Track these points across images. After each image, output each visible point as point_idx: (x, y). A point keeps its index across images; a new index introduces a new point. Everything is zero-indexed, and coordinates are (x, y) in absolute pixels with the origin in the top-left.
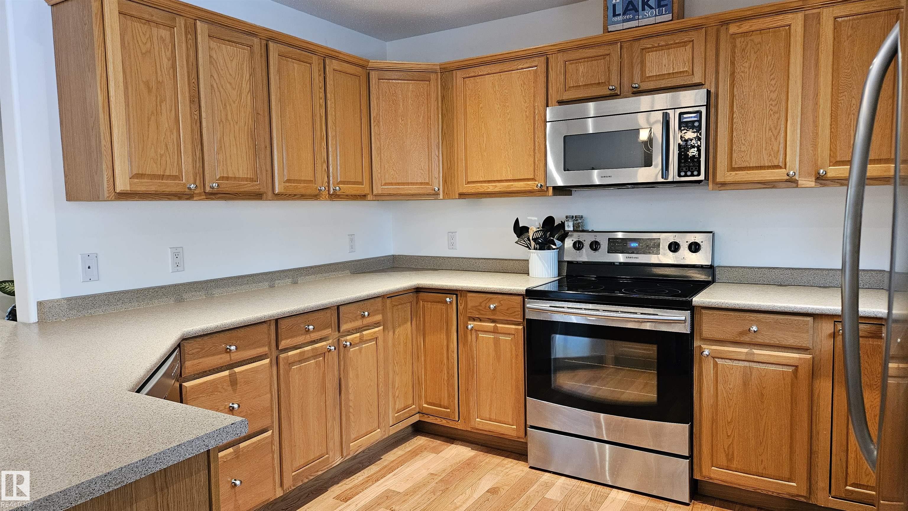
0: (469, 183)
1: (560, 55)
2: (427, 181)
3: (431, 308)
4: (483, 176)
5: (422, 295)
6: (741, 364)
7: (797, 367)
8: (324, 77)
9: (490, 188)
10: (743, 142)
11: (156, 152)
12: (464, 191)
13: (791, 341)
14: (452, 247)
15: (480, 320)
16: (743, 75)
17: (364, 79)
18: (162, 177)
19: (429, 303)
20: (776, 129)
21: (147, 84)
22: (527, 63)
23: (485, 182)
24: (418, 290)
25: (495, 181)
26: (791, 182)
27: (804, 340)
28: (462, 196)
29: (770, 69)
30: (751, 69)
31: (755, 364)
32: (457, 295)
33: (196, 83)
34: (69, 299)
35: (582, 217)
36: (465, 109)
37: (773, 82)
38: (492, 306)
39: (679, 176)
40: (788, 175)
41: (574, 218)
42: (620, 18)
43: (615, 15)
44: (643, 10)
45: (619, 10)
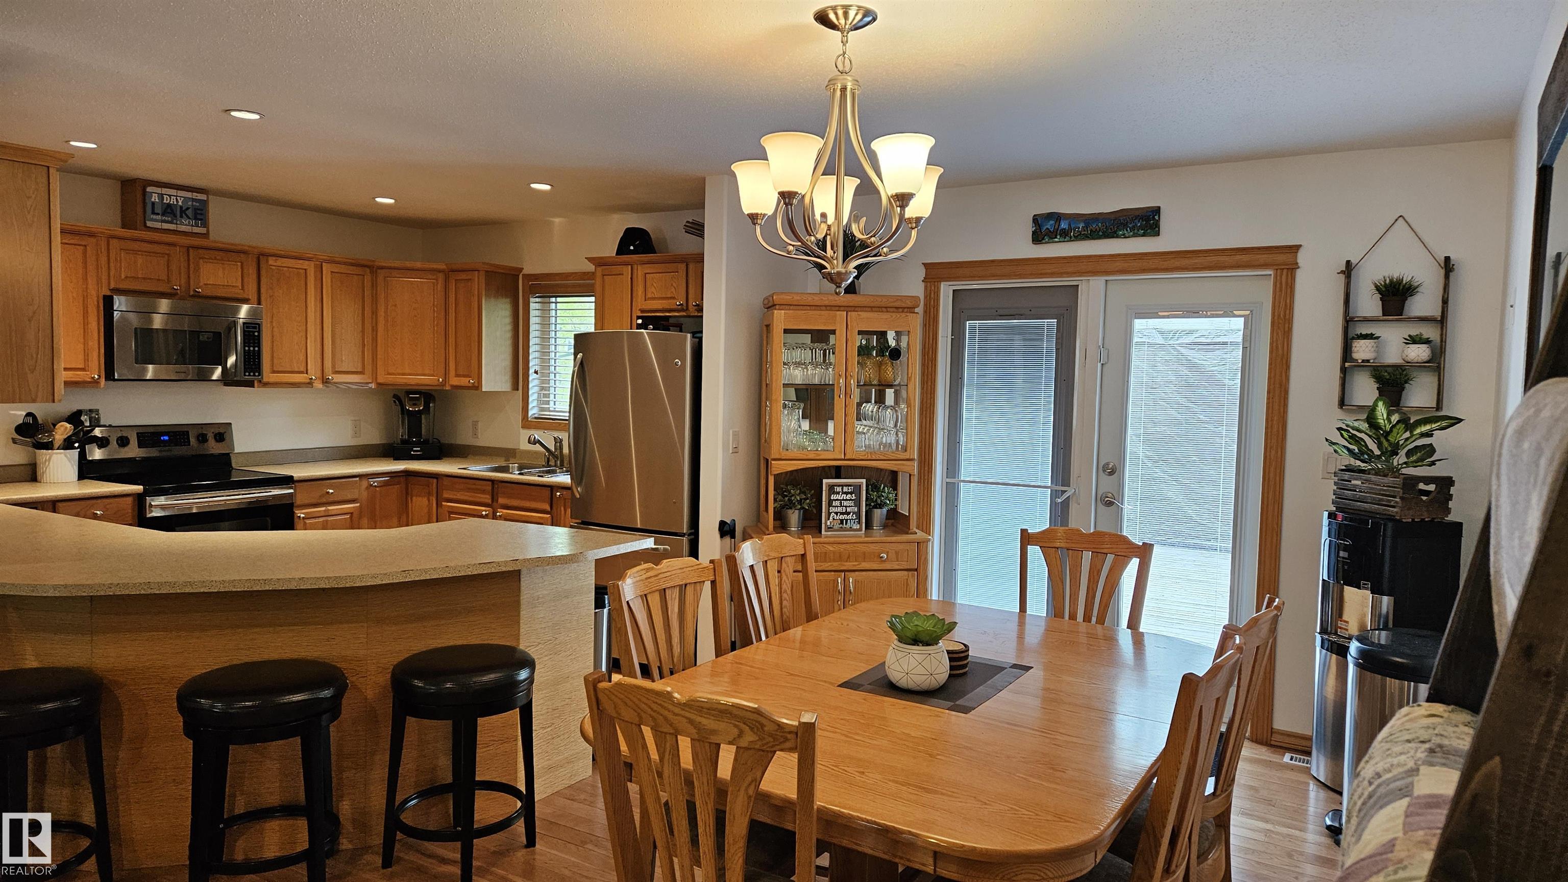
1: (115, 241)
6: (321, 520)
7: (352, 513)
10: (281, 349)
13: (349, 497)
16: (278, 299)
20: (300, 343)
27: (355, 493)
29: (295, 299)
30: (284, 296)
31: (329, 517)
35: (97, 411)
38: (98, 512)
39: (245, 375)
40: (307, 379)
41: (88, 412)
42: (159, 217)
43: (153, 213)
44: (181, 217)
45: (158, 209)
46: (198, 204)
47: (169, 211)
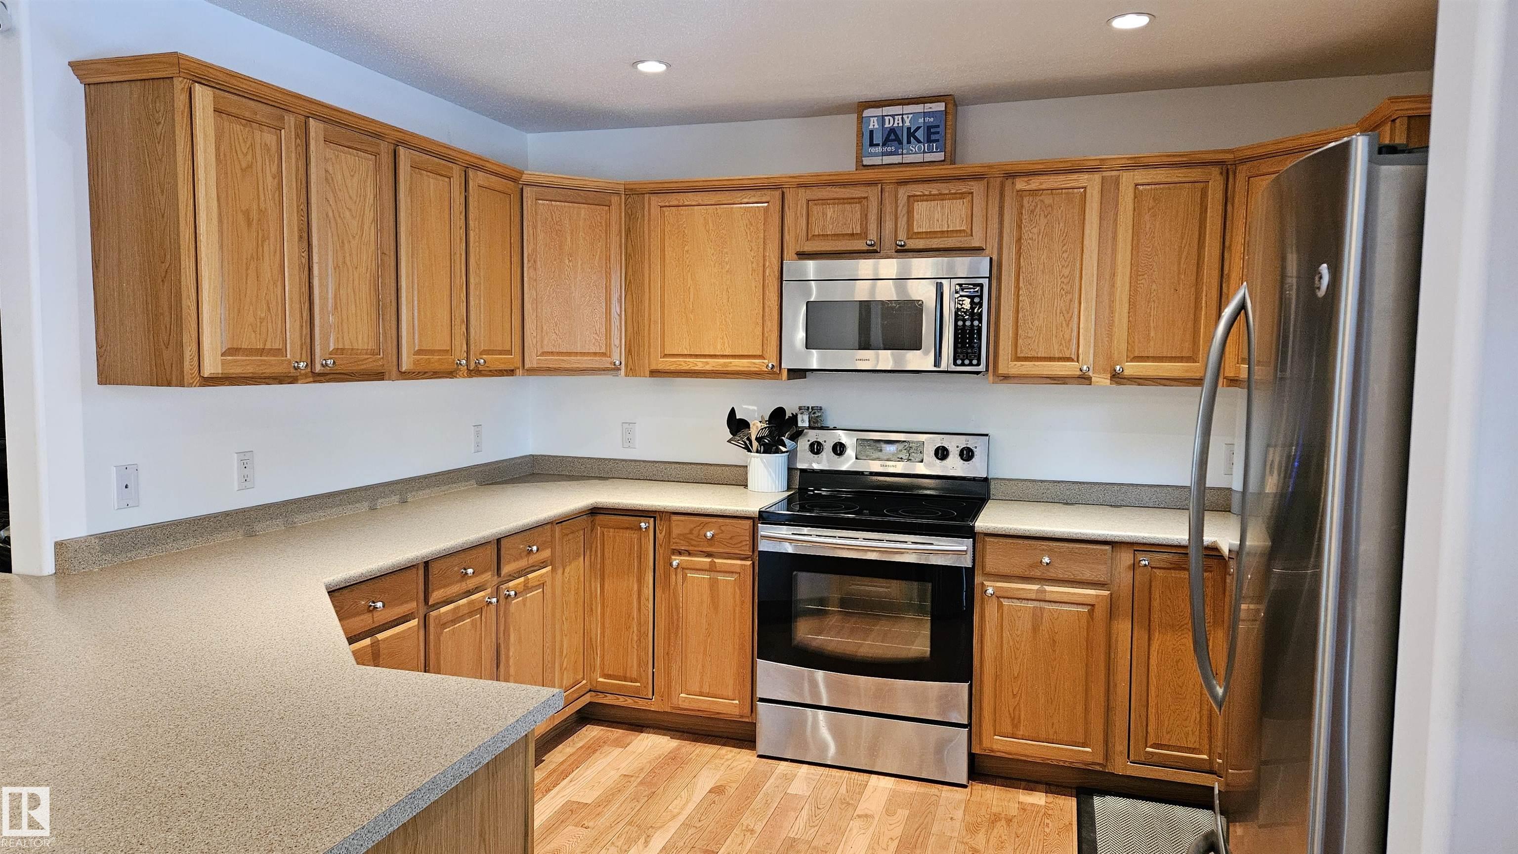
0: (666, 356)
1: (802, 191)
2: (603, 350)
3: (614, 537)
4: (688, 348)
5: (600, 518)
6: (1031, 604)
7: (1093, 605)
8: (466, 196)
9: (699, 364)
10: (1031, 326)
11: (255, 316)
12: (660, 367)
13: (1088, 575)
14: (629, 444)
15: (690, 554)
16: (1030, 242)
17: (515, 199)
18: (261, 352)
19: (612, 530)
20: (1068, 313)
21: (247, 213)
22: (754, 196)
23: (691, 356)
24: (595, 511)
25: (705, 356)
26: (1084, 379)
27: (1099, 573)
28: (654, 373)
29: (1062, 239)
30: (1041, 237)
31: (1047, 604)
32: (655, 518)
33: (305, 210)
34: (101, 537)
35: (821, 409)
36: (663, 250)
37: (1065, 255)
38: (709, 534)
39: (955, 364)
40: (1081, 370)
41: (810, 410)
42: (879, 149)
43: (872, 144)
44: (909, 142)
45: (878, 139)
46: (932, 120)
47: (892, 137)
